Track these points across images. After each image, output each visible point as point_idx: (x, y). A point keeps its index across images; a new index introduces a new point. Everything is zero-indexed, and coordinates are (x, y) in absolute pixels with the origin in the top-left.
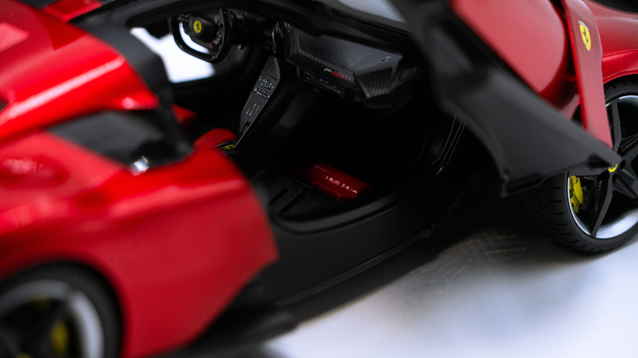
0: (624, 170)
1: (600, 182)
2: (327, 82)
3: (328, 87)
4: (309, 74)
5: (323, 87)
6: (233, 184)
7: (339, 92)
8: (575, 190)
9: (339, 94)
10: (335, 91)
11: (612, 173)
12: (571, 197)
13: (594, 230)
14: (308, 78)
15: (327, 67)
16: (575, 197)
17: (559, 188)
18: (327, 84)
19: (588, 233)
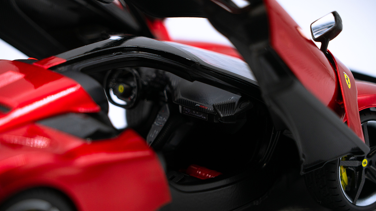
0: (371, 167)
1: (358, 173)
2: (197, 113)
3: (198, 115)
4: (186, 109)
5: (195, 116)
6: (147, 153)
7: (205, 118)
8: (343, 176)
9: (205, 119)
10: (202, 117)
11: (364, 167)
12: (341, 180)
13: (355, 201)
14: (186, 112)
15: (197, 104)
16: (343, 181)
17: (334, 172)
18: (197, 114)
19: (351, 202)
